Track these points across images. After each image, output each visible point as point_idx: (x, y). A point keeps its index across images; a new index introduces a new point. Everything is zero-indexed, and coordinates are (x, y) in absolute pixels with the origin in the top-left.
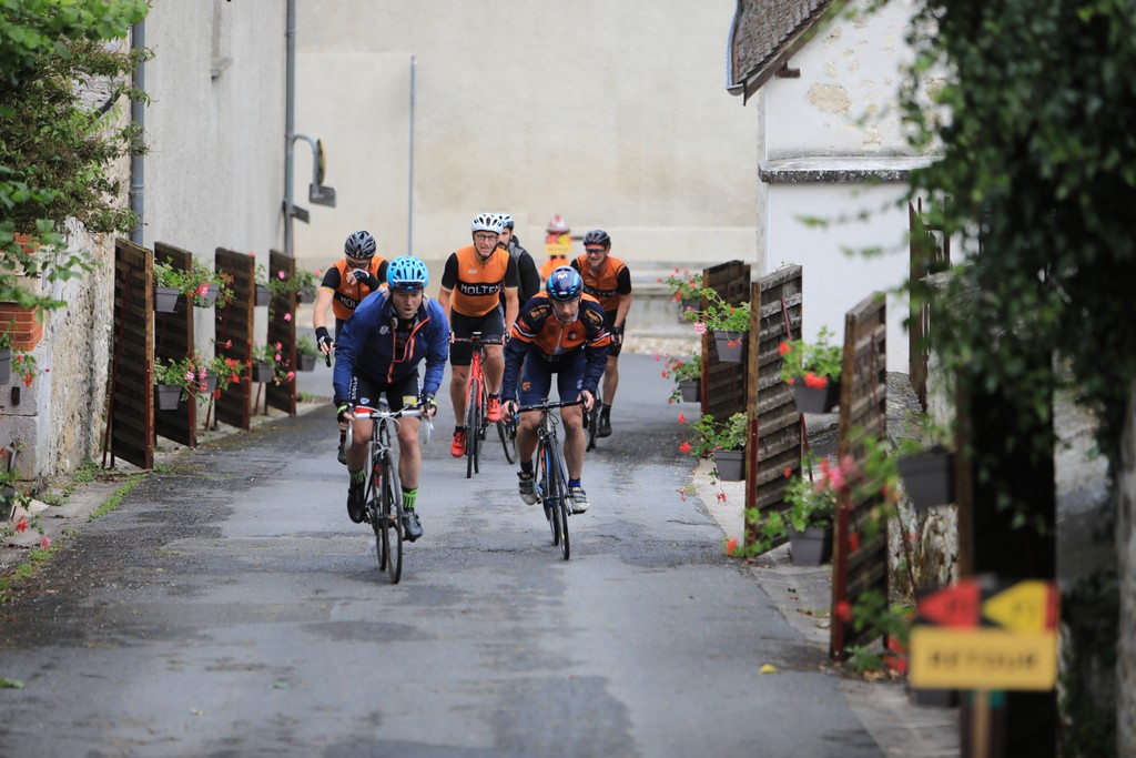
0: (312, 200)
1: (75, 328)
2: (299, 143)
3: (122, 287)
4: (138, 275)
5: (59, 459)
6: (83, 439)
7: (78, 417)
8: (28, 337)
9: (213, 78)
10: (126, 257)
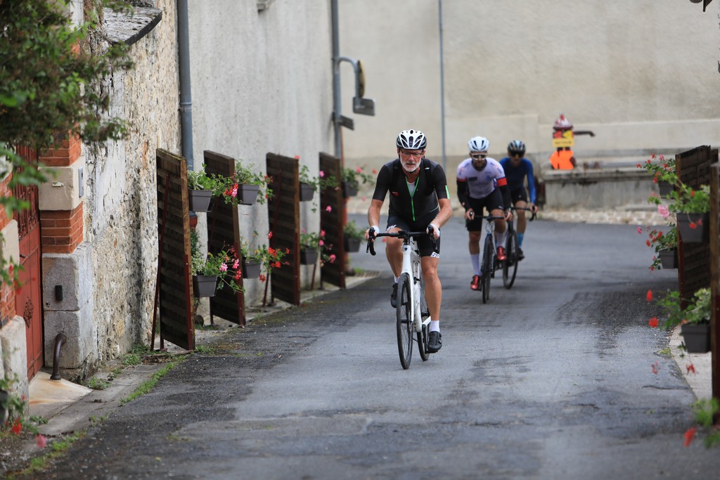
0: (355, 111)
1: (121, 230)
2: (343, 64)
3: (163, 191)
4: (175, 181)
5: (109, 345)
6: (134, 326)
7: (127, 307)
8: (68, 240)
9: (260, 11)
10: (166, 166)
